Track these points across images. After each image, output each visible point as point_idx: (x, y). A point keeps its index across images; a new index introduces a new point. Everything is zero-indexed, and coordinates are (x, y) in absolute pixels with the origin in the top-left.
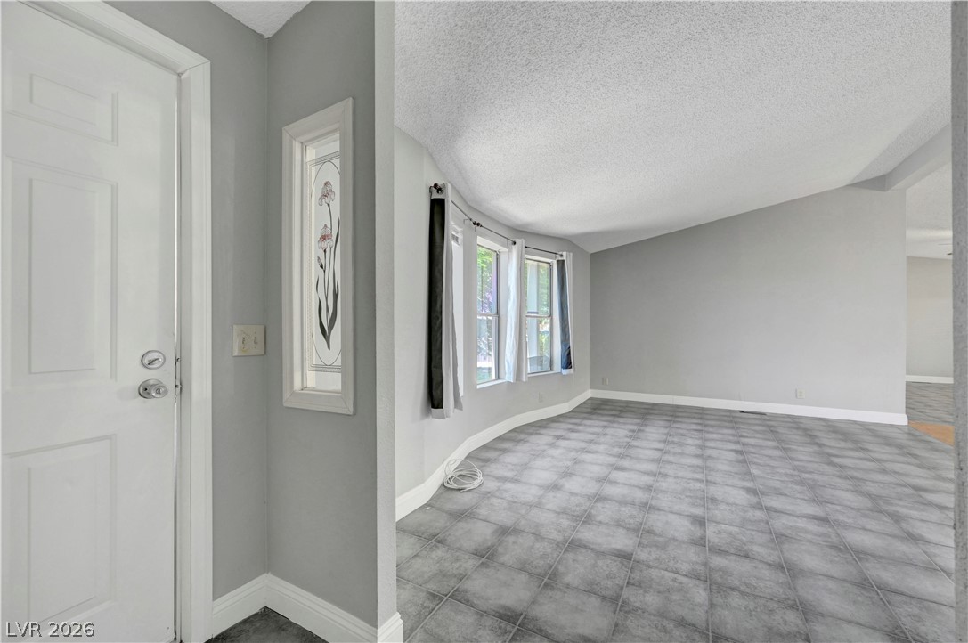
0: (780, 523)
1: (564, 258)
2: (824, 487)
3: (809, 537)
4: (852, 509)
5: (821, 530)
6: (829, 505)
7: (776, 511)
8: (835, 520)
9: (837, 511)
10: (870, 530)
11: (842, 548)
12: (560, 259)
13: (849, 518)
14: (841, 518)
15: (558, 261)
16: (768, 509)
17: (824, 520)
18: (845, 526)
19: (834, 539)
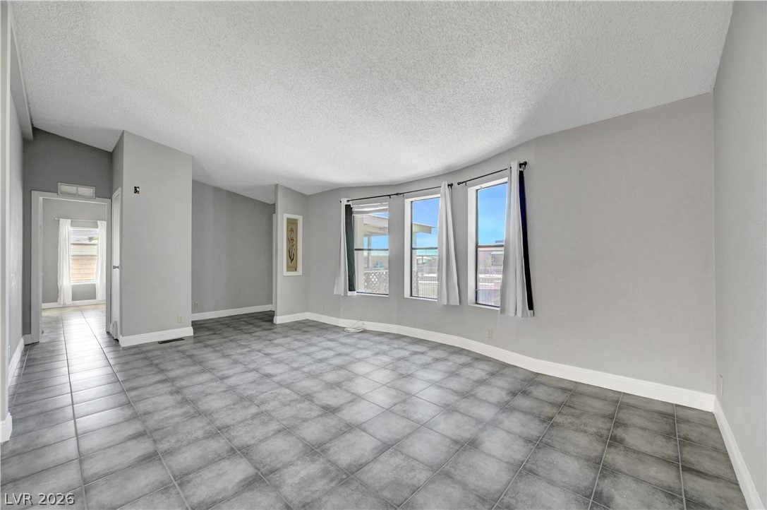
0: (239, 368)
2: (234, 404)
3: (225, 368)
4: (210, 394)
5: (221, 373)
6: (224, 389)
7: (246, 371)
8: (217, 381)
9: (218, 387)
10: (199, 384)
11: (211, 370)
13: (211, 386)
14: (215, 384)
16: (250, 371)
17: (223, 378)
18: (212, 380)
19: (214, 372)
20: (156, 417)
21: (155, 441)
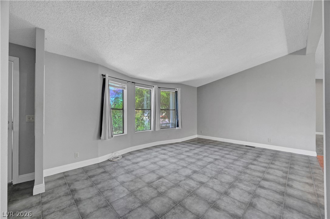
1: (177, 90)
12: (176, 90)
15: (176, 91)
20: (249, 189)
21: (259, 182)
